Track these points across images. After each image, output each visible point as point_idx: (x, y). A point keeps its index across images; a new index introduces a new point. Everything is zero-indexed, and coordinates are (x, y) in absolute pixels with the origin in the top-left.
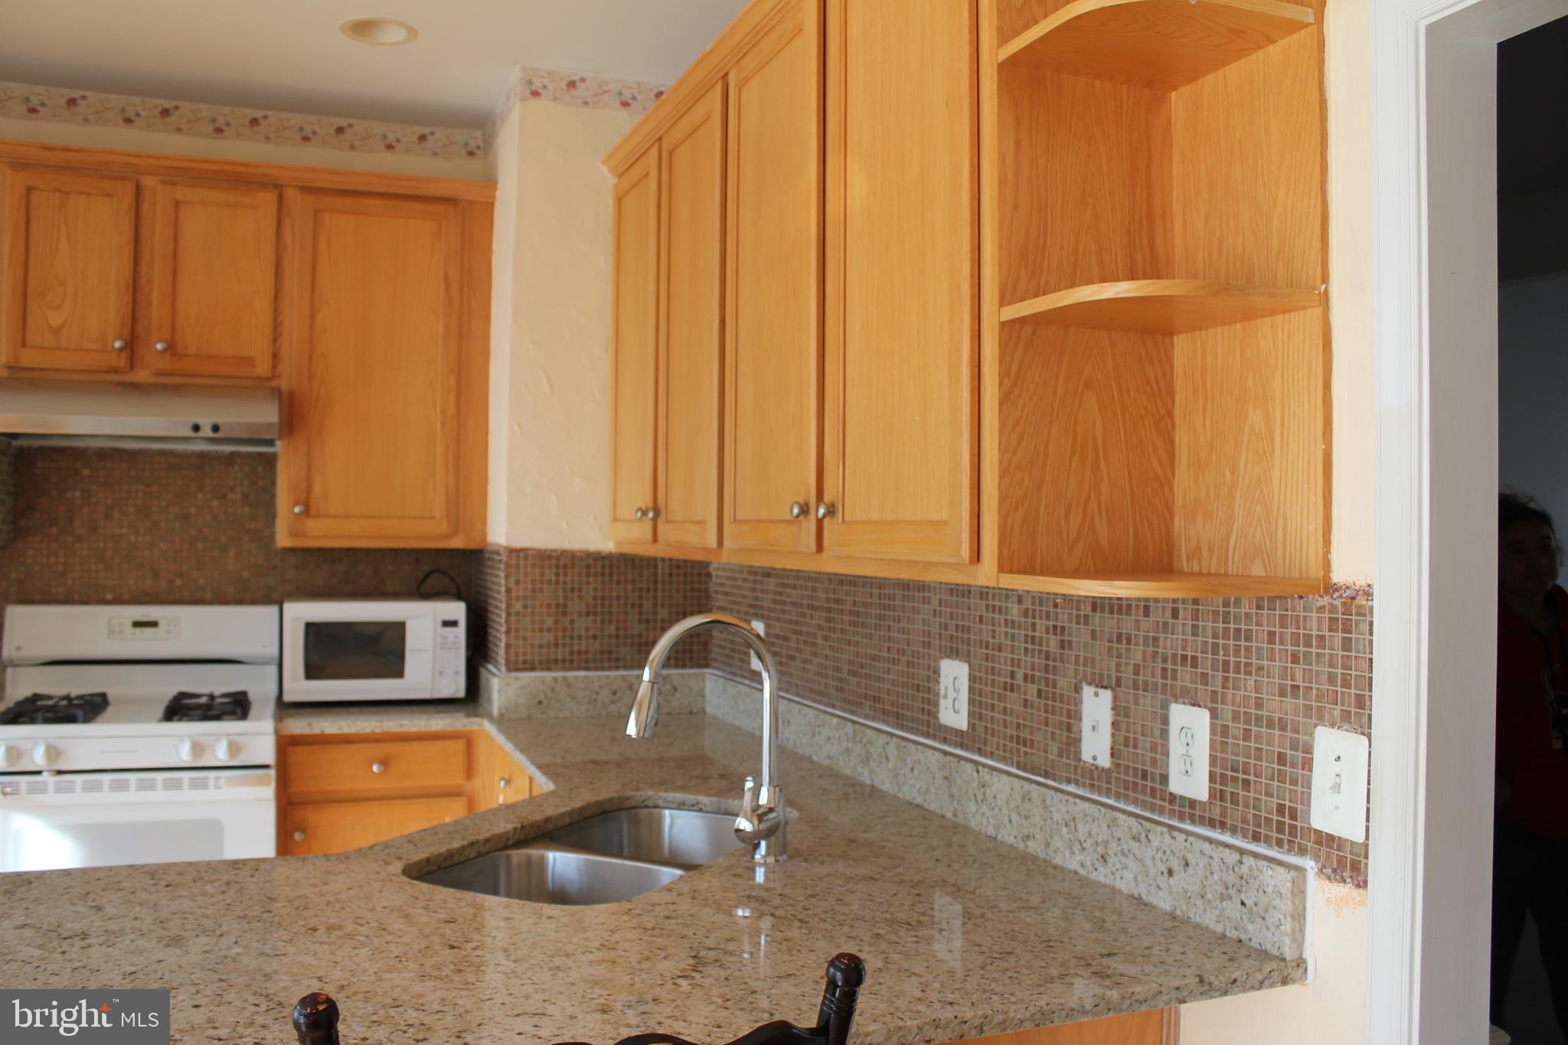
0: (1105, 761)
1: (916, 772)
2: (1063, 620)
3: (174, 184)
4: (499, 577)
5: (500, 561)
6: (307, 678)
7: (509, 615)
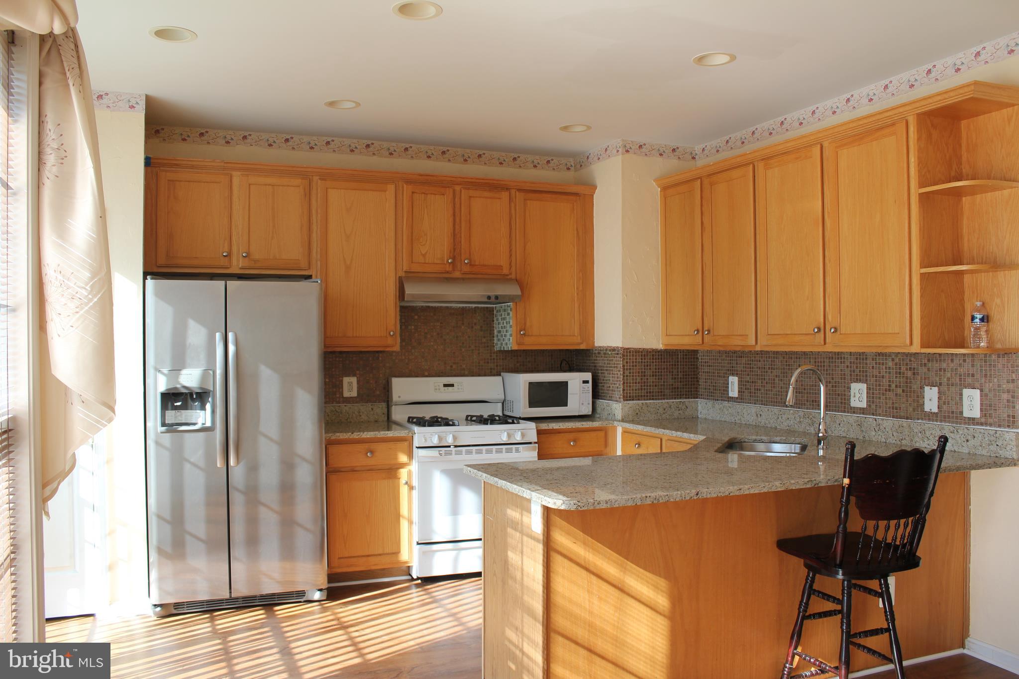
0: (935, 410)
1: (841, 425)
2: (914, 365)
3: (469, 189)
4: (617, 361)
5: (617, 354)
6: (529, 407)
7: (624, 376)
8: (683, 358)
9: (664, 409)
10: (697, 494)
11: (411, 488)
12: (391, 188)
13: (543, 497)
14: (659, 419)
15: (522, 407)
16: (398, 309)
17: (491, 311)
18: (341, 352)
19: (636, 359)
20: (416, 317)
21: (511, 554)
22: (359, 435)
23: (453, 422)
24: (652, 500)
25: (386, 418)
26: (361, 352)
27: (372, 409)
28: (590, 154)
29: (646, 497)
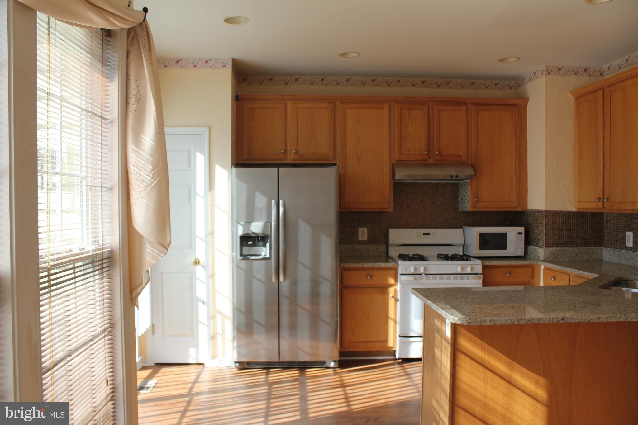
3: (438, 105)
4: (541, 219)
5: (542, 215)
6: (480, 249)
7: (546, 230)
9: (576, 254)
10: (563, 319)
11: (396, 300)
12: (386, 107)
14: (572, 261)
15: (475, 250)
16: (392, 185)
17: (456, 185)
18: (357, 212)
19: (555, 218)
20: (406, 190)
22: (362, 265)
23: (426, 259)
24: (526, 321)
25: (386, 254)
26: (370, 212)
27: (377, 248)
28: (525, 77)
29: (522, 319)
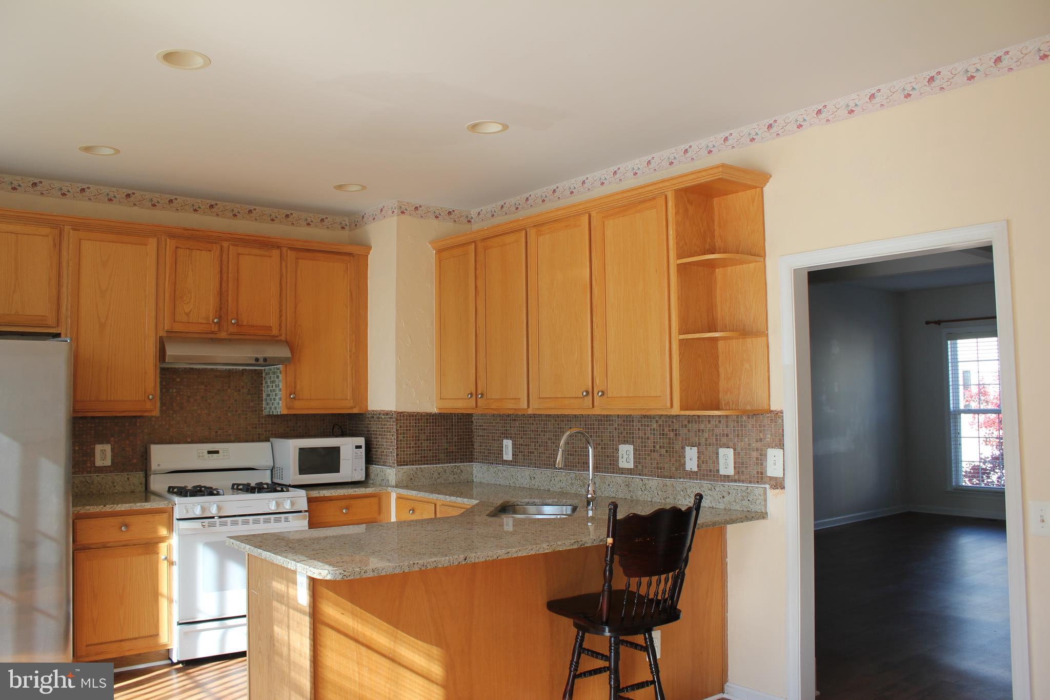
0: (695, 469)
1: (611, 486)
2: (676, 426)
3: (237, 245)
4: (390, 425)
5: (391, 418)
6: (300, 474)
7: (397, 441)
8: (458, 422)
9: (439, 474)
10: (465, 559)
11: (171, 563)
12: (153, 242)
13: (308, 567)
14: (434, 484)
15: (291, 474)
16: (158, 371)
17: (259, 373)
18: (93, 418)
19: (410, 423)
20: (178, 380)
21: (276, 629)
22: (112, 507)
23: (217, 492)
24: (420, 566)
25: (144, 489)
26: (116, 417)
27: (128, 479)
28: (365, 214)
29: (414, 564)
